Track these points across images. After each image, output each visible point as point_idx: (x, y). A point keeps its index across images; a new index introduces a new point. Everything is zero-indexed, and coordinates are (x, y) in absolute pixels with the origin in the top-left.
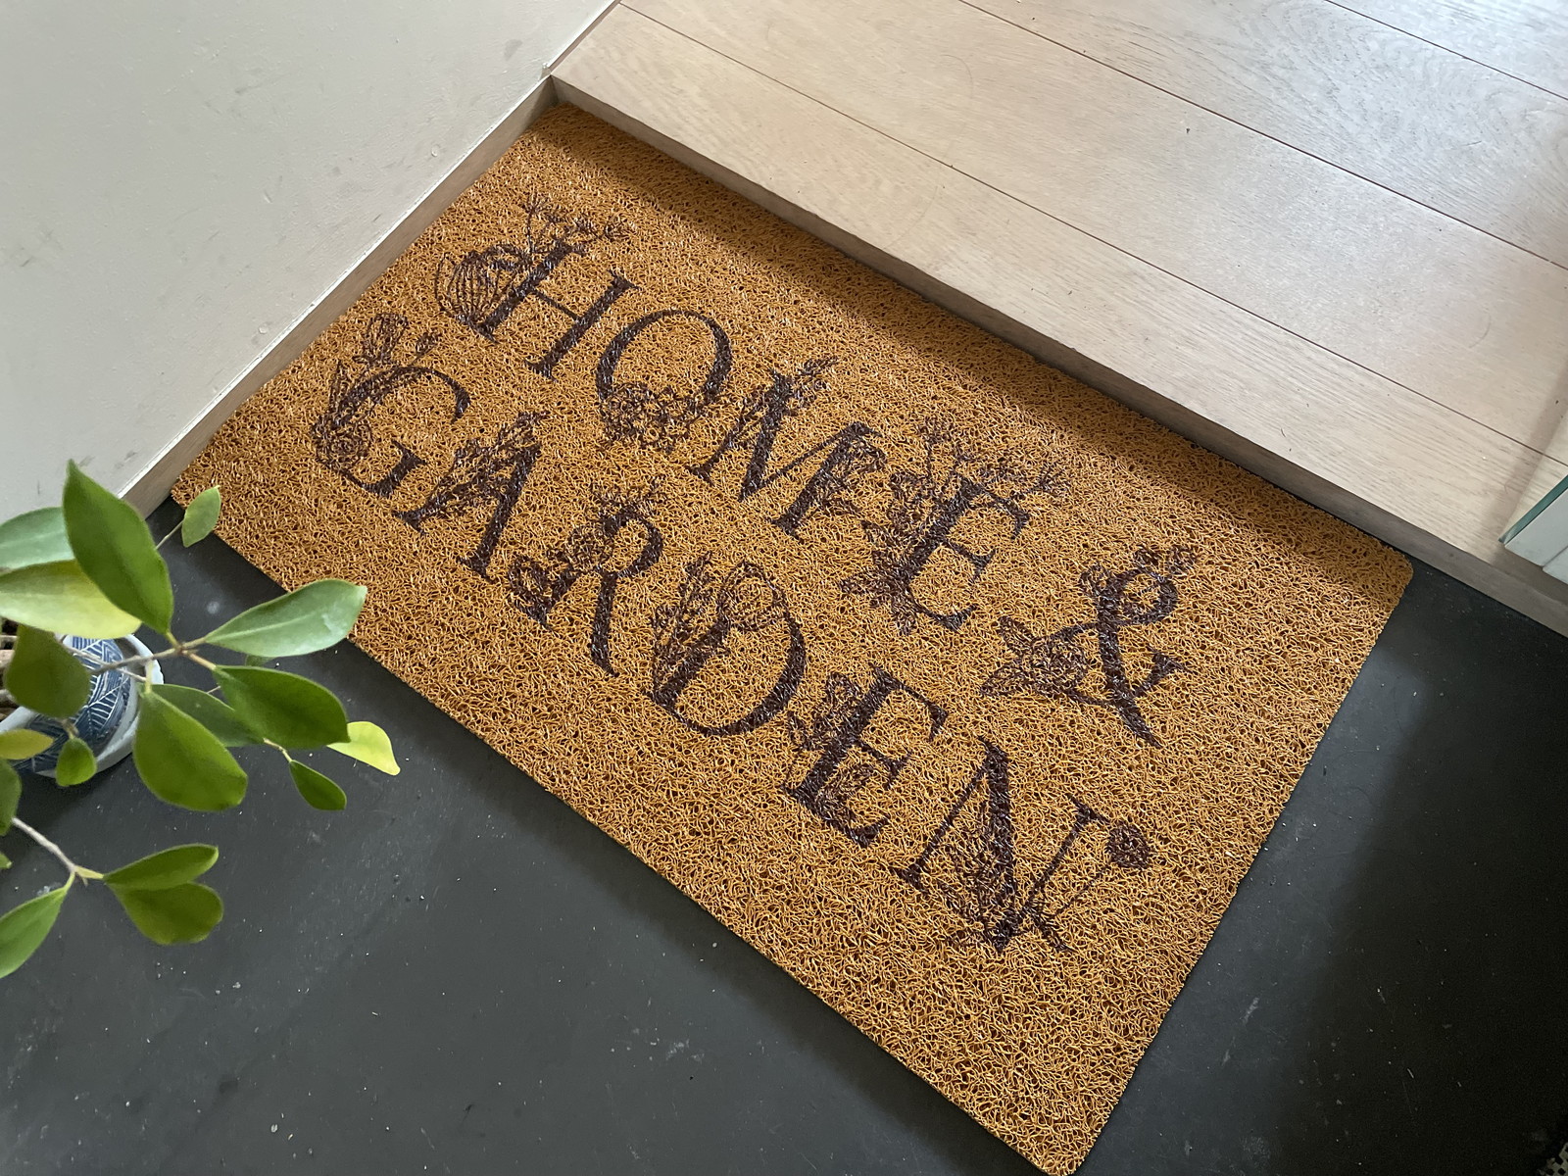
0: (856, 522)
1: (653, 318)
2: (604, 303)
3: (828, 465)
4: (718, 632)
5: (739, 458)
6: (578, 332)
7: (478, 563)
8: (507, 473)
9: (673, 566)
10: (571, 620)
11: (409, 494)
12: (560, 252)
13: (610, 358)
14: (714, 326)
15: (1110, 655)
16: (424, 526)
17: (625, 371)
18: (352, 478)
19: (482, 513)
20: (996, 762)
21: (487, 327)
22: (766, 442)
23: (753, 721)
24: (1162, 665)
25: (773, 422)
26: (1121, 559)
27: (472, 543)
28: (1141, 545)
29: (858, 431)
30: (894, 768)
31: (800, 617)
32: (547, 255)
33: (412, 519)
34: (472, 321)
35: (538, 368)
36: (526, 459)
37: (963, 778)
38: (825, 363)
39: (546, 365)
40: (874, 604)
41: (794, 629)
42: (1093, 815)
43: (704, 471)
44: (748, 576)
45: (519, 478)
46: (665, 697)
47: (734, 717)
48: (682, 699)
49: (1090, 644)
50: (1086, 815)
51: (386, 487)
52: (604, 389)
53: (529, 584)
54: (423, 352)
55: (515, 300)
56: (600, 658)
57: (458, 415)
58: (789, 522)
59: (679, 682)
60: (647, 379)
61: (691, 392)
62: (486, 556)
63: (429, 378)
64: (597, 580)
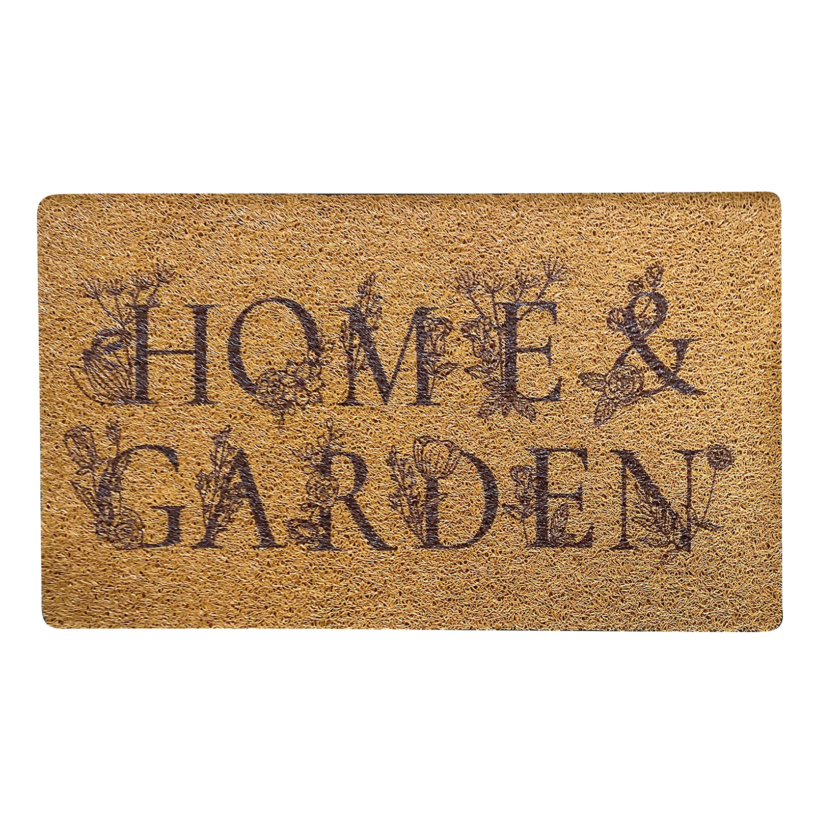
0: (461, 372)
1: (239, 321)
2: (200, 332)
3: (420, 348)
4: (432, 487)
5: (366, 377)
6: (201, 362)
7: (267, 540)
8: (237, 480)
9: (378, 470)
10: (347, 536)
11: (192, 531)
12: (142, 314)
13: (236, 365)
14: (282, 301)
15: (649, 357)
16: (217, 543)
17: (253, 367)
18: (148, 546)
19: (244, 513)
20: (627, 458)
21: (142, 396)
22: (373, 357)
23: (488, 522)
24: (681, 346)
25: (367, 341)
26: (622, 298)
27: (252, 533)
28: (629, 281)
29: (421, 313)
30: (578, 497)
31: (471, 449)
32: (134, 321)
33: (207, 543)
34: (127, 399)
35: (197, 402)
36: (241, 461)
37: (615, 479)
38: (369, 281)
39: (201, 396)
40: (505, 414)
41: (473, 459)
42: (693, 453)
43: (350, 399)
44: (425, 446)
45: (247, 476)
46: (432, 542)
47: (476, 528)
48: (441, 537)
49: (635, 359)
50: (689, 455)
51: (173, 537)
52: (250, 388)
53: (306, 533)
54: (117, 441)
55: (143, 366)
56: (381, 546)
57: (176, 465)
58: (423, 398)
59: (433, 528)
60: (270, 364)
61: (303, 354)
62: (269, 534)
63: (136, 454)
64: (342, 504)
